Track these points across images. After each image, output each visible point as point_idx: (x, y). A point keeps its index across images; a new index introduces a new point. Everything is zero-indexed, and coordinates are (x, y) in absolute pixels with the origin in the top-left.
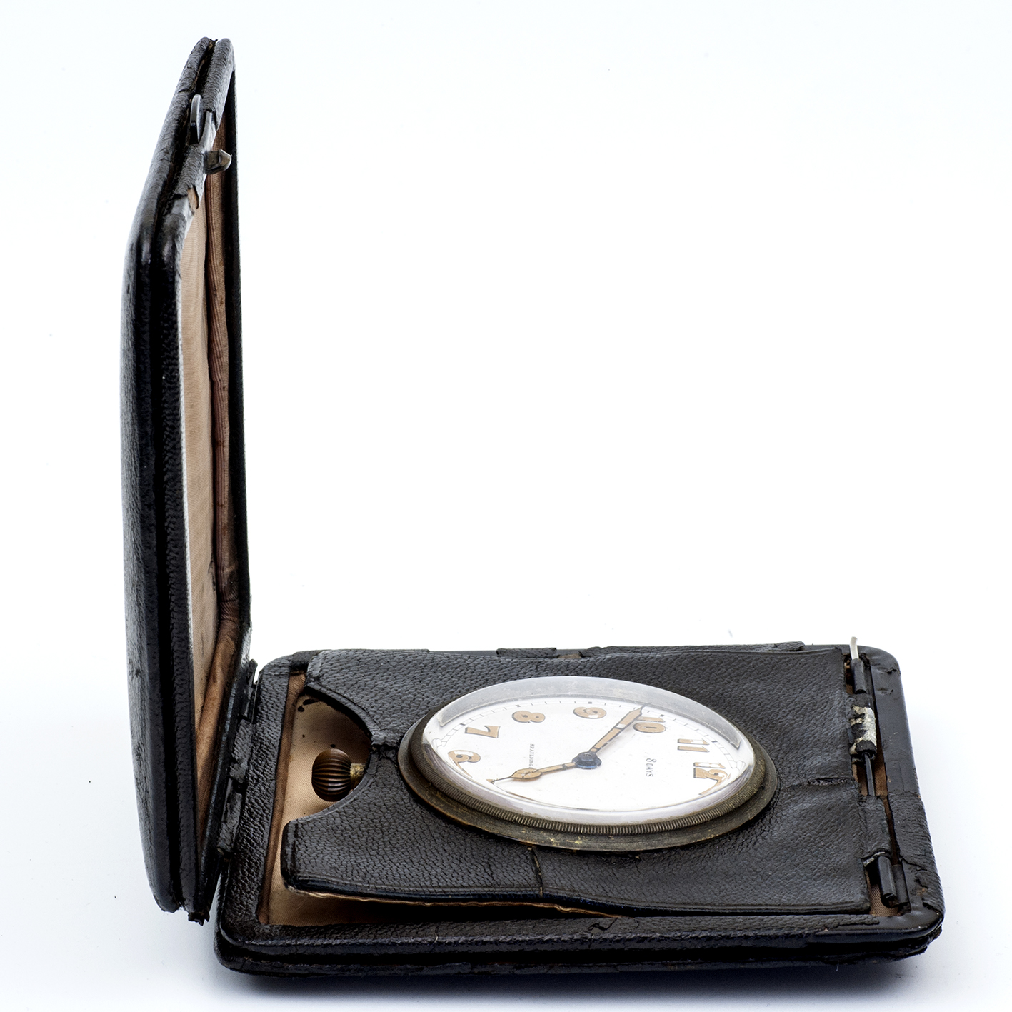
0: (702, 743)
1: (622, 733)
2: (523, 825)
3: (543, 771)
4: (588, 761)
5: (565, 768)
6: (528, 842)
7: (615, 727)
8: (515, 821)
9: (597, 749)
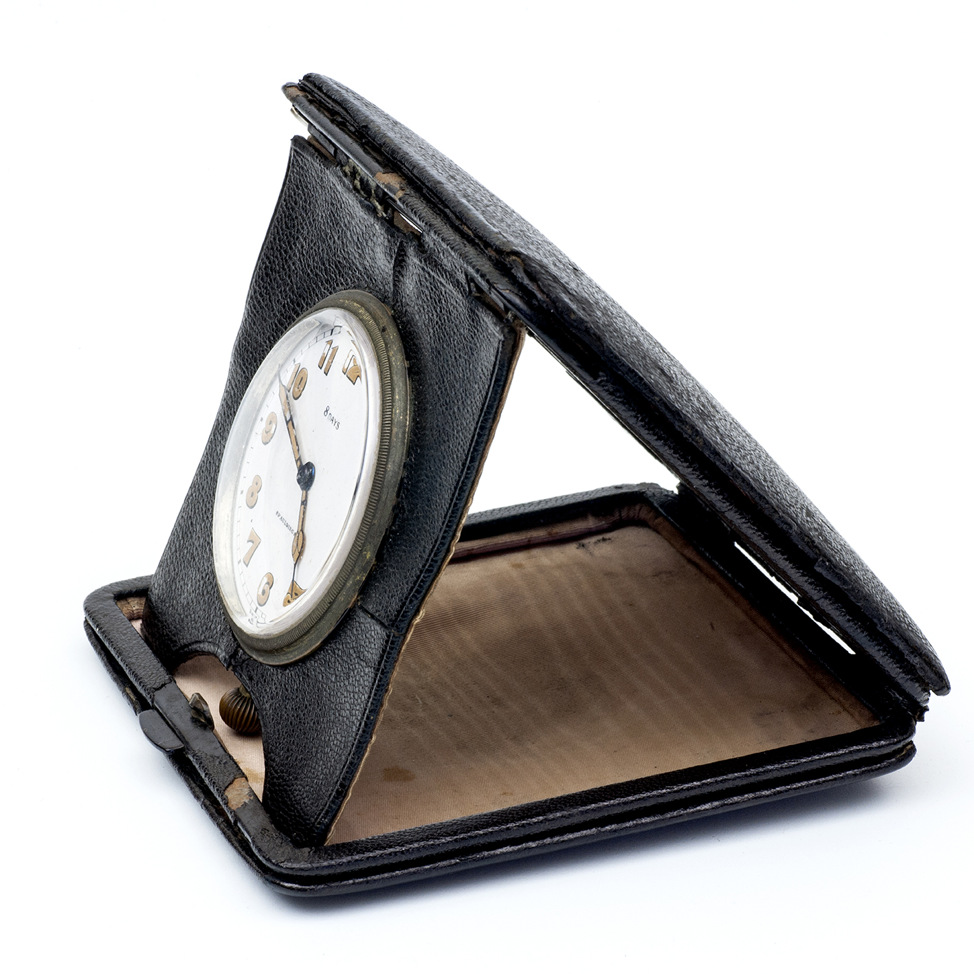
0: (329, 346)
1: (294, 420)
2: (335, 598)
3: (300, 529)
4: (306, 476)
5: (304, 503)
6: (353, 600)
7: (287, 423)
8: (330, 603)
9: (299, 460)
